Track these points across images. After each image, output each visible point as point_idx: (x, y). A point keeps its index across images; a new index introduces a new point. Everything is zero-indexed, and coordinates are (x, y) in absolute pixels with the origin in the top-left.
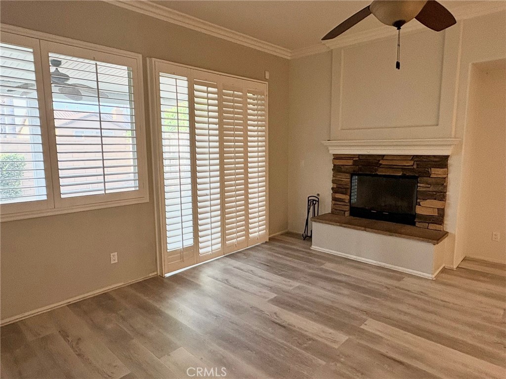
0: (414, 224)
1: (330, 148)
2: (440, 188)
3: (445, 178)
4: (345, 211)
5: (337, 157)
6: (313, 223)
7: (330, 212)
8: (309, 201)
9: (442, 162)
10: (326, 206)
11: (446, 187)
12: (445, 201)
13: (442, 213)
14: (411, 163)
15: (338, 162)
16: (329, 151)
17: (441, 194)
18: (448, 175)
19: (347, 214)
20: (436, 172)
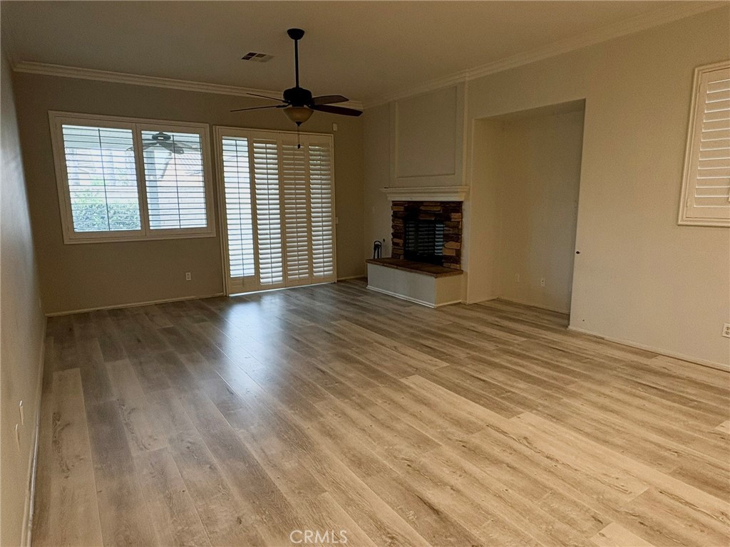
0: (441, 264)
1: (388, 195)
2: (456, 231)
3: (459, 222)
4: (400, 255)
5: (395, 204)
6: (369, 264)
7: (390, 256)
8: (375, 245)
9: (457, 207)
10: (388, 252)
11: (461, 230)
12: (461, 242)
13: (459, 253)
14: (439, 208)
15: (396, 209)
16: (387, 197)
17: (457, 237)
18: (462, 218)
19: (402, 257)
20: (454, 216)
